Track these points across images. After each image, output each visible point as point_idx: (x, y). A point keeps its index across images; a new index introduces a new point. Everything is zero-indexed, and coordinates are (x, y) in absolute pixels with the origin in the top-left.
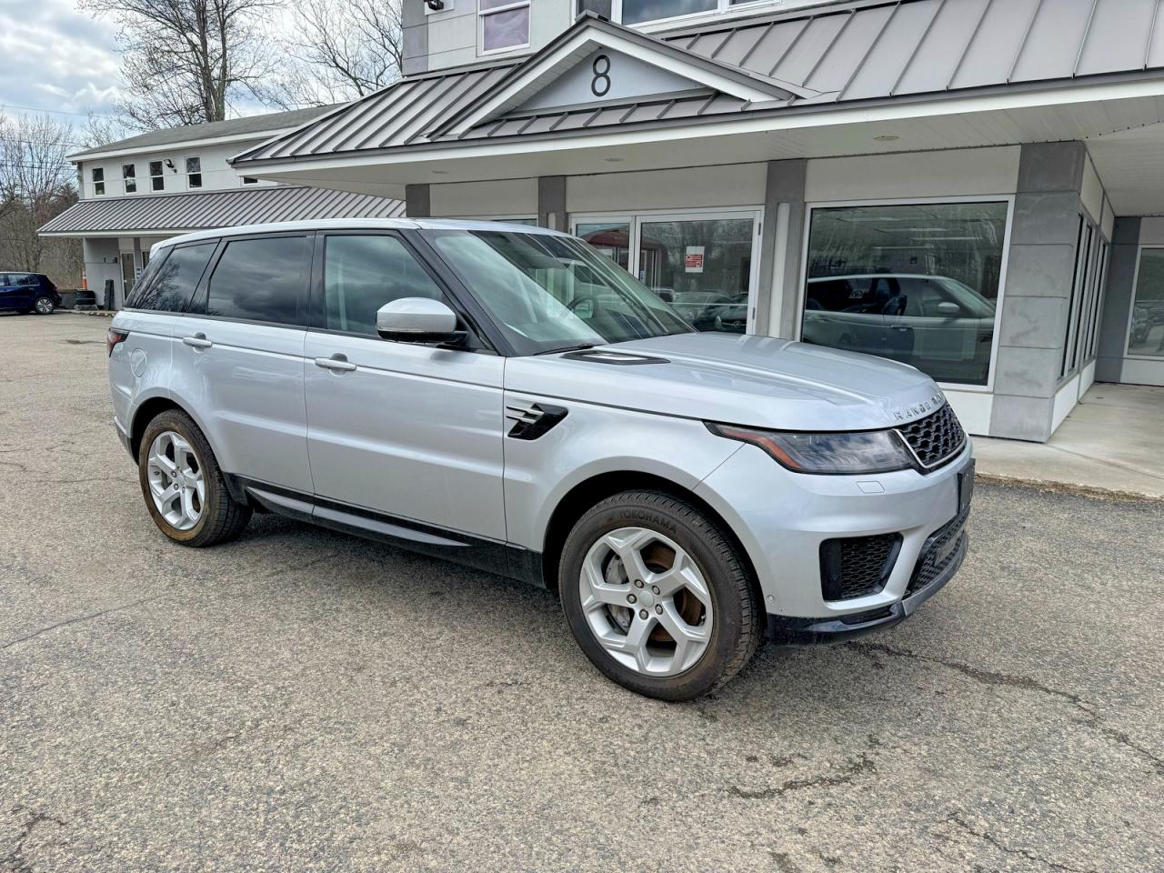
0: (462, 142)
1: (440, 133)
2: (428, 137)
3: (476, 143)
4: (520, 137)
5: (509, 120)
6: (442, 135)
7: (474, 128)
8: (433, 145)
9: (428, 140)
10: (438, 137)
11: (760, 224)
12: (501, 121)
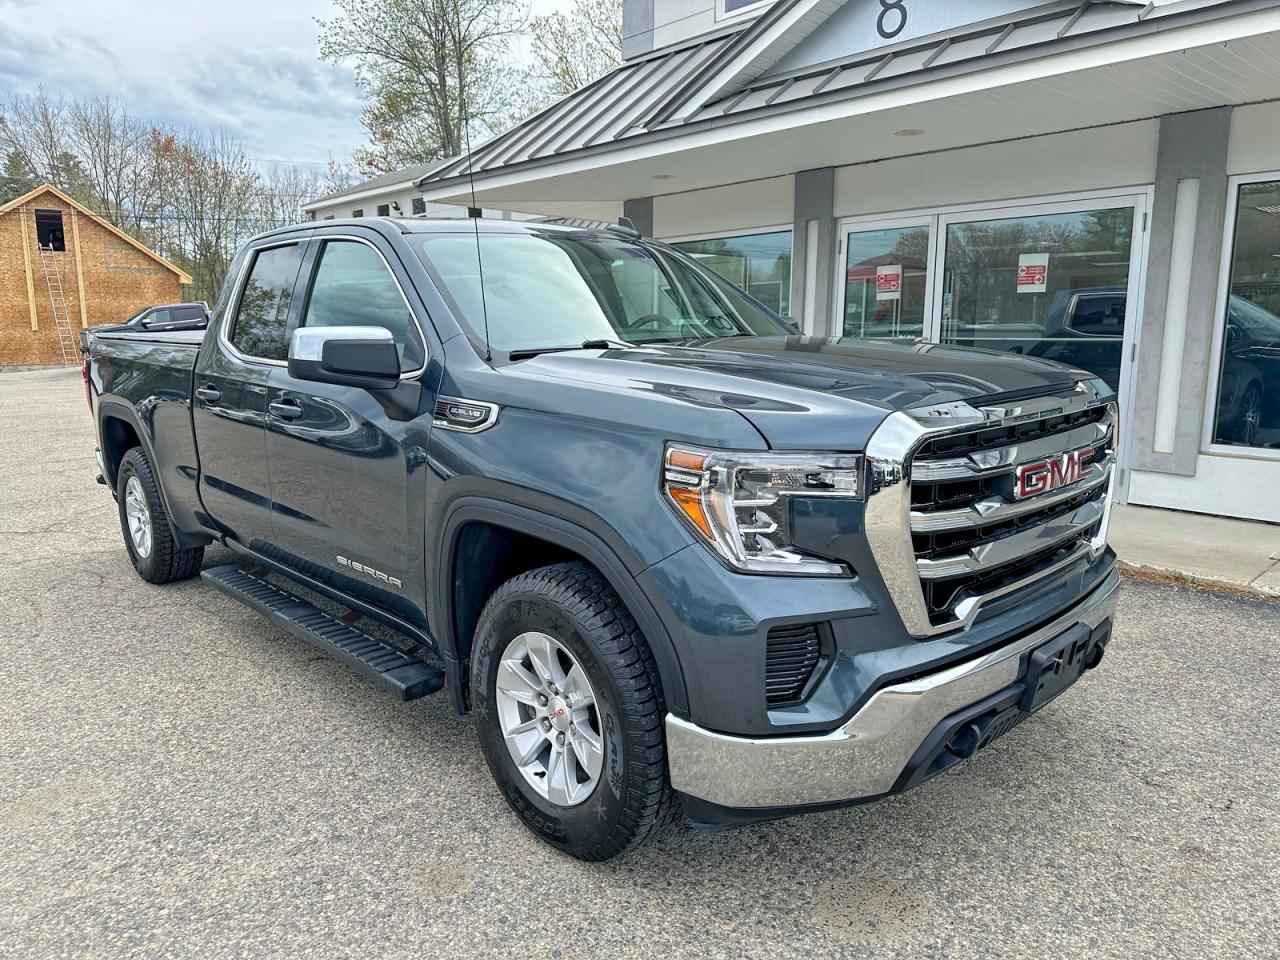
0: (690, 127)
1: (661, 119)
2: (644, 126)
3: (708, 126)
4: (771, 109)
5: (754, 90)
6: (662, 122)
7: (706, 106)
8: (651, 136)
9: (645, 131)
10: (658, 127)
11: (1146, 214)
12: (743, 91)
